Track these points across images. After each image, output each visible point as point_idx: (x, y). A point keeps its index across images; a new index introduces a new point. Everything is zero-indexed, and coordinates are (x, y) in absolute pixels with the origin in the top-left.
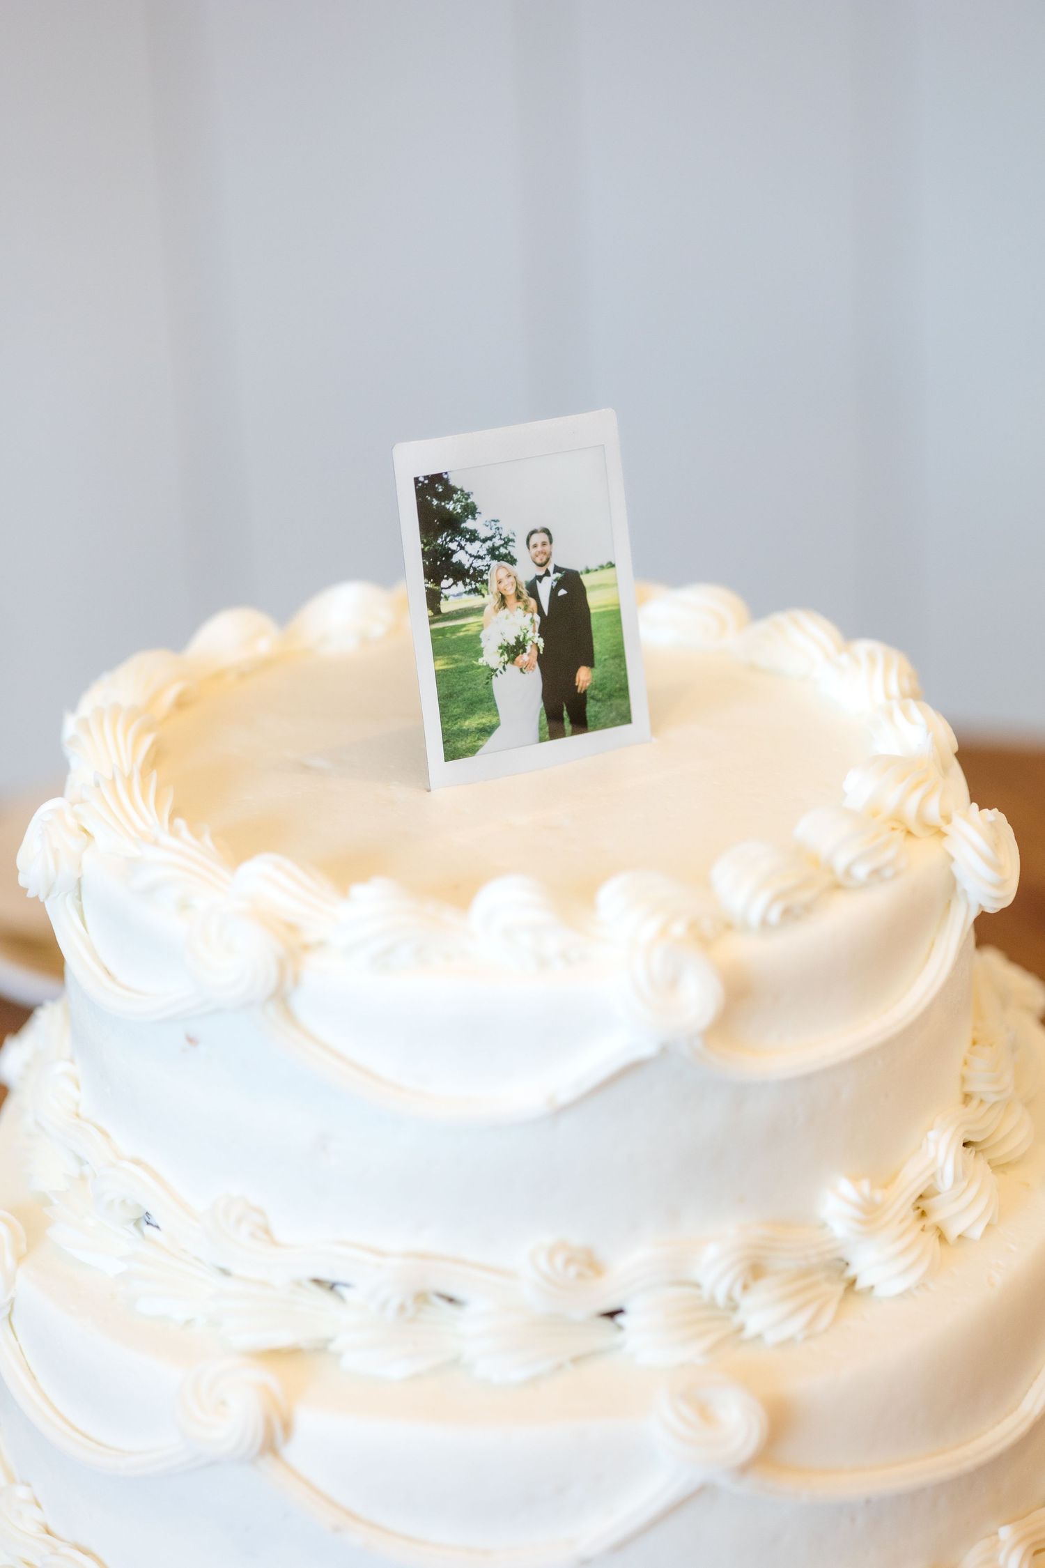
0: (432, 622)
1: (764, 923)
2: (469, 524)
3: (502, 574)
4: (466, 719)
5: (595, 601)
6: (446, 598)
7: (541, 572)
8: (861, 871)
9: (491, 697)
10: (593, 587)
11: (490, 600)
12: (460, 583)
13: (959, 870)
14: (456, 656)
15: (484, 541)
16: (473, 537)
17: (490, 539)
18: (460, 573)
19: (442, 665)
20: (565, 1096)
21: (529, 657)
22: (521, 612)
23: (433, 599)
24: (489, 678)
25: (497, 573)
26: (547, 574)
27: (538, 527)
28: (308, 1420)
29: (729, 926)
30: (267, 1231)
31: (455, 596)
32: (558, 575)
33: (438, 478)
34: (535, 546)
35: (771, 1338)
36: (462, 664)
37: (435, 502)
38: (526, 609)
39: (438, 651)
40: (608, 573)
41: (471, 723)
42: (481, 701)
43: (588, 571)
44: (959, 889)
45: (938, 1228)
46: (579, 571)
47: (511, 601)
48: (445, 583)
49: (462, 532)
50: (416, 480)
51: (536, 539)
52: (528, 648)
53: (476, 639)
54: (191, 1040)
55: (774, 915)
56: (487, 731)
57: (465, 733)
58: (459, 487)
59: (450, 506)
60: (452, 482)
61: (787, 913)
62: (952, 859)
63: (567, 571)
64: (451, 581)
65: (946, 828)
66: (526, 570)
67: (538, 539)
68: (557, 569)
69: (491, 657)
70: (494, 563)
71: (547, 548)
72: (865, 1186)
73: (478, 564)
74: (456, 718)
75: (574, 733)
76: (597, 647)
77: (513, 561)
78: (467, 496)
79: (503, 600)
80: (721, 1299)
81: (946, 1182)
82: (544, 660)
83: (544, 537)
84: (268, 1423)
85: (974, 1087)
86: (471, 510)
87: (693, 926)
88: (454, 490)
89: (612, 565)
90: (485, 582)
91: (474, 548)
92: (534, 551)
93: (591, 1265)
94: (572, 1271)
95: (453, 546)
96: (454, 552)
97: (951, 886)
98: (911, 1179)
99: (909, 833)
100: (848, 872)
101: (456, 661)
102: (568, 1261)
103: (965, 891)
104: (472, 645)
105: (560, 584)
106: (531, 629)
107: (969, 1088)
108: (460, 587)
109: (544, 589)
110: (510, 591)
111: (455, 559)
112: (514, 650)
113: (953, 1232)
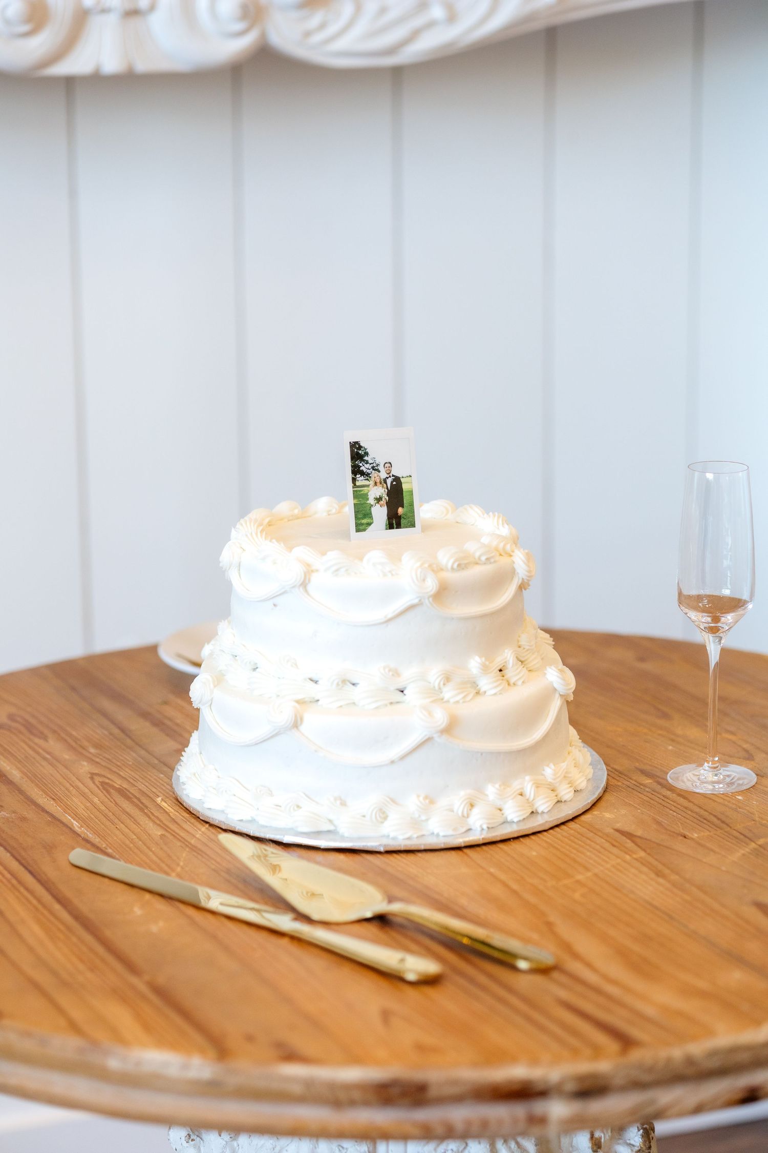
0: (353, 488)
1: (452, 568)
2: (366, 458)
3: (376, 475)
4: (363, 519)
5: (405, 487)
6: (358, 481)
7: (388, 476)
8: (483, 558)
9: (371, 514)
10: (404, 482)
11: (371, 483)
12: (362, 477)
13: (516, 566)
14: (360, 499)
15: (370, 464)
16: (367, 462)
17: (372, 464)
18: (362, 473)
19: (356, 501)
20: (390, 616)
21: (383, 502)
22: (381, 488)
23: (354, 480)
24: (371, 507)
25: (374, 474)
26: (390, 477)
27: (388, 462)
28: (307, 717)
29: (442, 570)
30: (296, 665)
31: (361, 480)
32: (393, 477)
33: (357, 443)
34: (386, 467)
35: (452, 701)
36: (362, 502)
37: (356, 450)
38: (383, 487)
39: (355, 497)
40: (410, 478)
41: (365, 521)
42: (368, 515)
43: (403, 477)
44: (516, 572)
45: (508, 681)
46: (400, 476)
47: (378, 484)
48: (358, 476)
49: (364, 461)
50: (350, 442)
51: (386, 465)
52: (383, 499)
53: (367, 495)
54: (275, 605)
55: (455, 566)
56: (369, 524)
57: (362, 524)
58: (363, 446)
59: (360, 452)
60: (361, 445)
61: (459, 565)
62: (514, 563)
63: (397, 477)
64: (360, 475)
65: (512, 554)
66: (383, 475)
67: (387, 465)
68: (393, 476)
69: (371, 501)
70: (373, 471)
71: (390, 468)
72: (483, 659)
73: (368, 471)
74: (360, 519)
75: (397, 528)
76: (405, 502)
77: (379, 472)
78: (366, 449)
79: (376, 484)
80: (437, 687)
81: (510, 665)
82: (388, 504)
83: (389, 465)
84: (296, 716)
85: (522, 643)
86: (367, 454)
87: (430, 566)
88: (361, 447)
89: (411, 476)
90: (370, 477)
91: (367, 466)
92: (386, 469)
93: (396, 673)
94: (391, 673)
95: (361, 465)
96: (361, 466)
97: (513, 572)
98: (498, 662)
99: (501, 555)
100: (479, 558)
101: (360, 501)
102: (389, 671)
103: (518, 573)
104: (366, 497)
105: (394, 480)
106: (384, 493)
107: (520, 643)
108: (362, 478)
109: (389, 481)
110: (378, 481)
111: (361, 469)
112: (379, 500)
113: (512, 681)
